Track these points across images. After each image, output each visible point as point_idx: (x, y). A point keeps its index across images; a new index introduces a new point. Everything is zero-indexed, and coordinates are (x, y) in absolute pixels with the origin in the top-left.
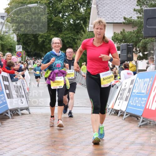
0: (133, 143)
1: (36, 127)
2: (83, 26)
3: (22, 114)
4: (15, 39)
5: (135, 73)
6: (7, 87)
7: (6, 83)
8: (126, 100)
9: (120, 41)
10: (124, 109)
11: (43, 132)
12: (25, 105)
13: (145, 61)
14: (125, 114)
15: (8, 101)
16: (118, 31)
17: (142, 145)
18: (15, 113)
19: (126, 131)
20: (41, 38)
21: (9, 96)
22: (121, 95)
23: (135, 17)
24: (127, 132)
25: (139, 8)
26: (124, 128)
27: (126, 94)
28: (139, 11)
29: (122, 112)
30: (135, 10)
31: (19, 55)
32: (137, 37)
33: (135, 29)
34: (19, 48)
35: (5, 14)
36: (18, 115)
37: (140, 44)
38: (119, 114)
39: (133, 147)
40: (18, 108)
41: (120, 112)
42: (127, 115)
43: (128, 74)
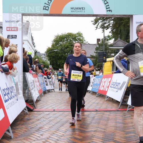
0: (94, 103)
3: (52, 92)
4: (49, 63)
5: (95, 76)
6: (46, 81)
7: (46, 80)
8: (91, 86)
10: (91, 90)
11: (60, 98)
12: (53, 88)
13: (99, 72)
15: (46, 87)
17: (97, 103)
18: (49, 91)
19: (91, 98)
20: (59, 62)
21: (47, 85)
23: (95, 55)
25: (96, 51)
26: (91, 97)
27: (91, 84)
28: (96, 53)
29: (90, 91)
30: (94, 52)
31: (51, 69)
32: (96, 62)
33: (95, 59)
34: (50, 67)
35: (45, 54)
36: (50, 92)
37: (97, 65)
38: (89, 92)
39: (94, 104)
40: (50, 89)
42: (92, 92)
43: (92, 76)
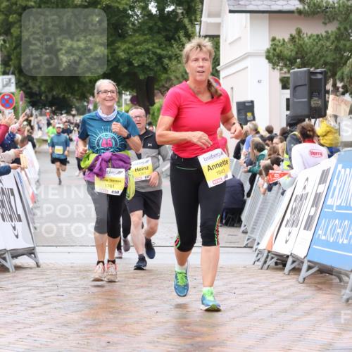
1: (56, 305)
2: (186, 21)
3: (18, 268)
8: (307, 227)
9: (290, 62)
10: (301, 253)
12: (25, 242)
14: (305, 267)
16: (284, 33)
19: (308, 313)
22: (293, 212)
24: (311, 318)
26: (305, 306)
27: (307, 209)
29: (296, 260)
31: (7, 102)
32: (337, 49)
33: (332, 28)
34: (7, 84)
36: (4, 269)
37: (347, 70)
38: (289, 266)
40: (6, 251)
41: (290, 260)
42: (309, 268)
43: (313, 153)
